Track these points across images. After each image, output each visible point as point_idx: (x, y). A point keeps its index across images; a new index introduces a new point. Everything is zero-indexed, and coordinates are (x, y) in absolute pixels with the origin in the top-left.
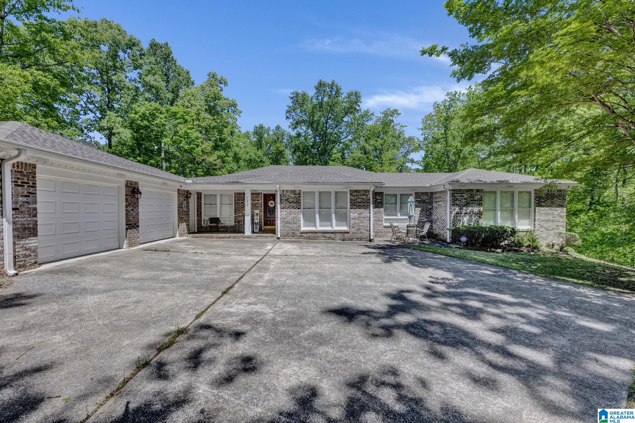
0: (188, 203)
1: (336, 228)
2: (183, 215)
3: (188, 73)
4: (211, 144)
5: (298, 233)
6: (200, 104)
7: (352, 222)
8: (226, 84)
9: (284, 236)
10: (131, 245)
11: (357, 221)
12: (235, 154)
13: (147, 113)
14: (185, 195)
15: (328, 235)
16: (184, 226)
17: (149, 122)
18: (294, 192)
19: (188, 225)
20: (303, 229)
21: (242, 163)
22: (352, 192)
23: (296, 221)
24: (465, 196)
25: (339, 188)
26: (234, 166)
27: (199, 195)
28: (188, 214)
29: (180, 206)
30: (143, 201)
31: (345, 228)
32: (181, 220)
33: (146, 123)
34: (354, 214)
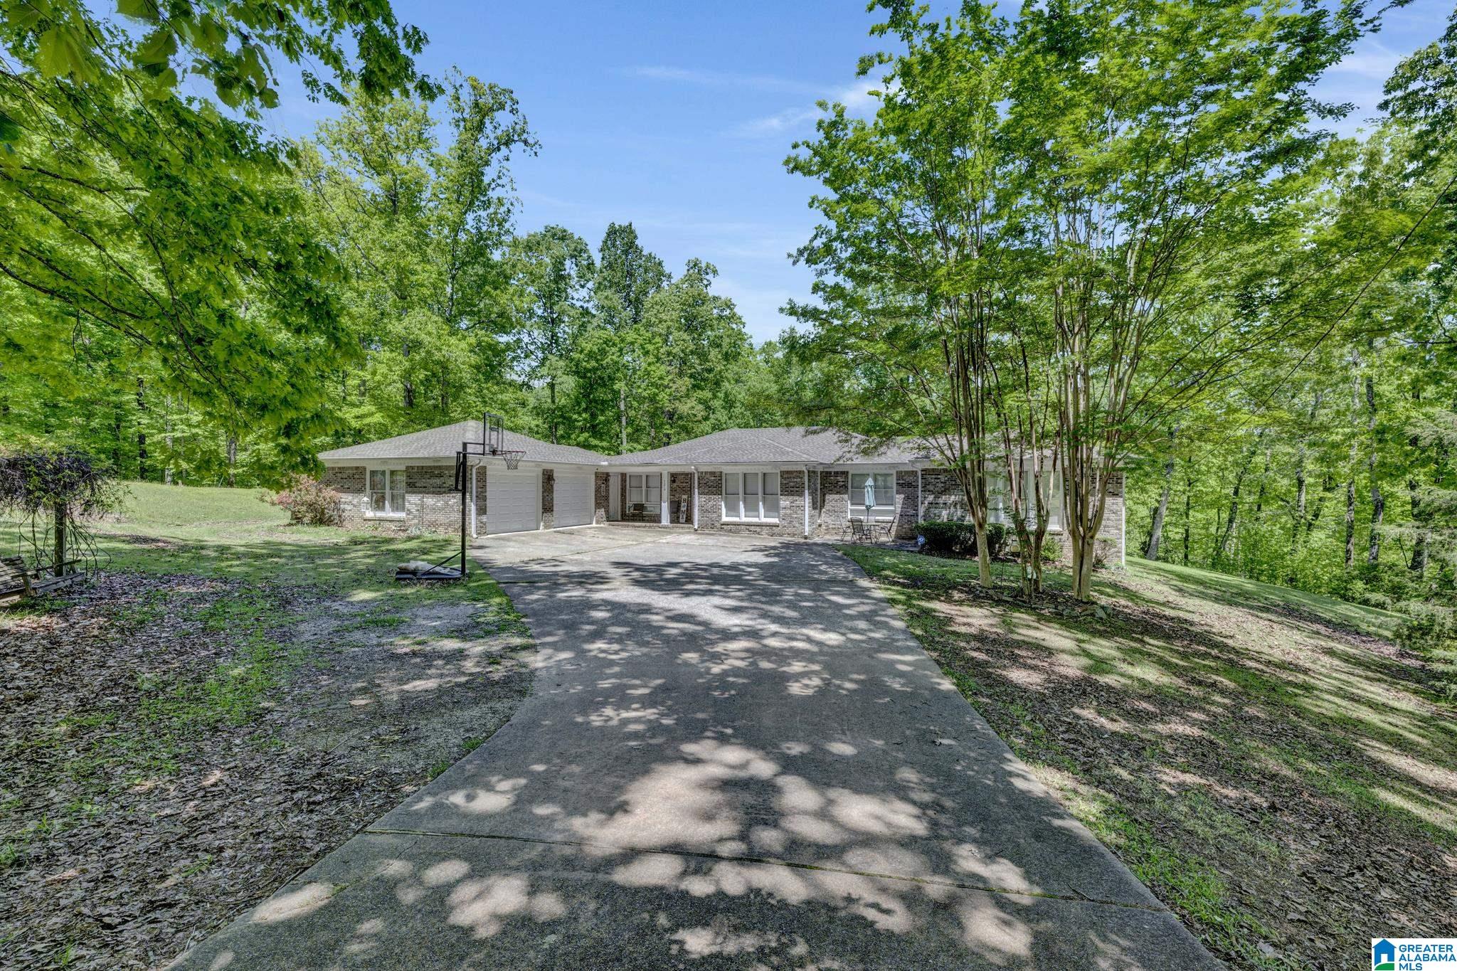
0: (607, 486)
1: (764, 520)
2: (602, 500)
3: (660, 264)
4: (688, 381)
5: (718, 525)
6: (672, 315)
7: (782, 512)
8: (715, 272)
9: (702, 527)
10: (546, 527)
11: (788, 512)
12: (726, 395)
13: (595, 349)
14: (603, 478)
15: (752, 528)
16: (602, 512)
17: (597, 361)
18: (713, 474)
19: (607, 512)
20: (725, 519)
21: (738, 410)
22: (783, 473)
23: (717, 510)
24: (943, 478)
25: (768, 470)
26: (722, 415)
27: (623, 476)
28: (607, 498)
29: (597, 490)
30: (557, 486)
31: (775, 521)
32: (598, 505)
33: (593, 363)
34: (784, 502)
